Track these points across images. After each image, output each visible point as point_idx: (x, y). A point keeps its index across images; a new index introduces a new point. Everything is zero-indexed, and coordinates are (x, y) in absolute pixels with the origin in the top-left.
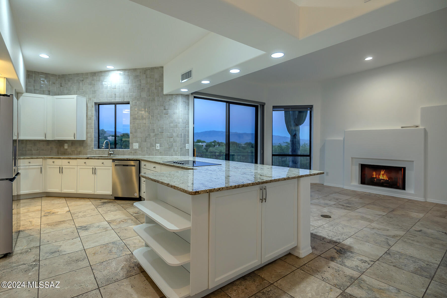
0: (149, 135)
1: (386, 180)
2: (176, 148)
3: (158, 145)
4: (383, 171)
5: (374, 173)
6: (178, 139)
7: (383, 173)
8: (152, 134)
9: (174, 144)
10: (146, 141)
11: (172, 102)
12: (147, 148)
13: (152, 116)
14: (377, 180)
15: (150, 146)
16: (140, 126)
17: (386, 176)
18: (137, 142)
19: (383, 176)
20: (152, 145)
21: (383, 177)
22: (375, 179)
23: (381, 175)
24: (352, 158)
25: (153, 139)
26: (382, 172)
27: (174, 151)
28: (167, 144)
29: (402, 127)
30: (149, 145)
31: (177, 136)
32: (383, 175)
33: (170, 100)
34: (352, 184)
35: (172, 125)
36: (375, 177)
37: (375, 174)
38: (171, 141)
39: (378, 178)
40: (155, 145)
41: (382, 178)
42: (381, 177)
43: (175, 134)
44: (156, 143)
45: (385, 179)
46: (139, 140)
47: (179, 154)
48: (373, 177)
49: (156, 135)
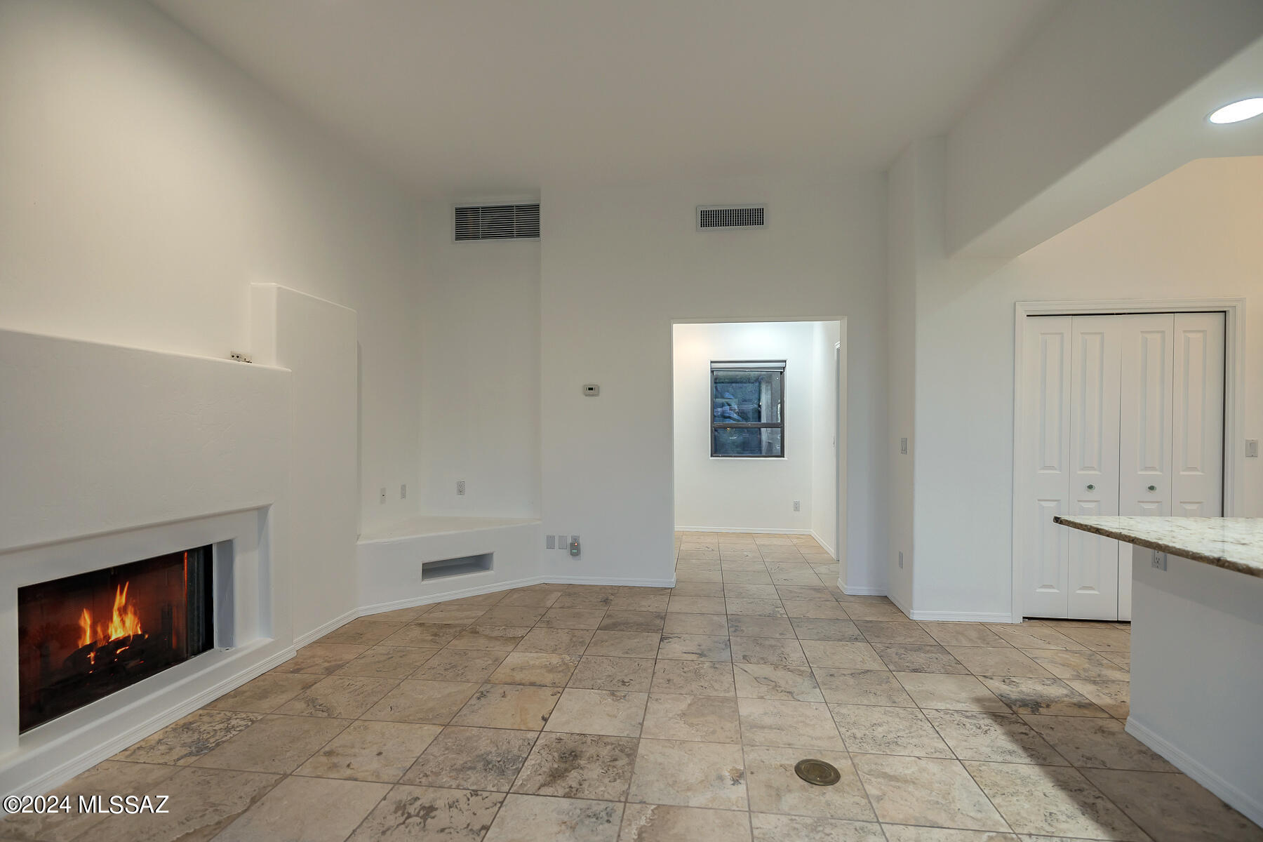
1: (136, 637)
4: (121, 593)
5: (86, 620)
7: (124, 599)
14: (99, 651)
17: (135, 615)
19: (122, 620)
21: (124, 624)
22: (92, 653)
23: (115, 616)
26: (120, 600)
32: (123, 611)
36: (88, 641)
37: (89, 622)
39: (103, 643)
41: (121, 633)
42: (116, 632)
45: (130, 636)
48: (81, 645)
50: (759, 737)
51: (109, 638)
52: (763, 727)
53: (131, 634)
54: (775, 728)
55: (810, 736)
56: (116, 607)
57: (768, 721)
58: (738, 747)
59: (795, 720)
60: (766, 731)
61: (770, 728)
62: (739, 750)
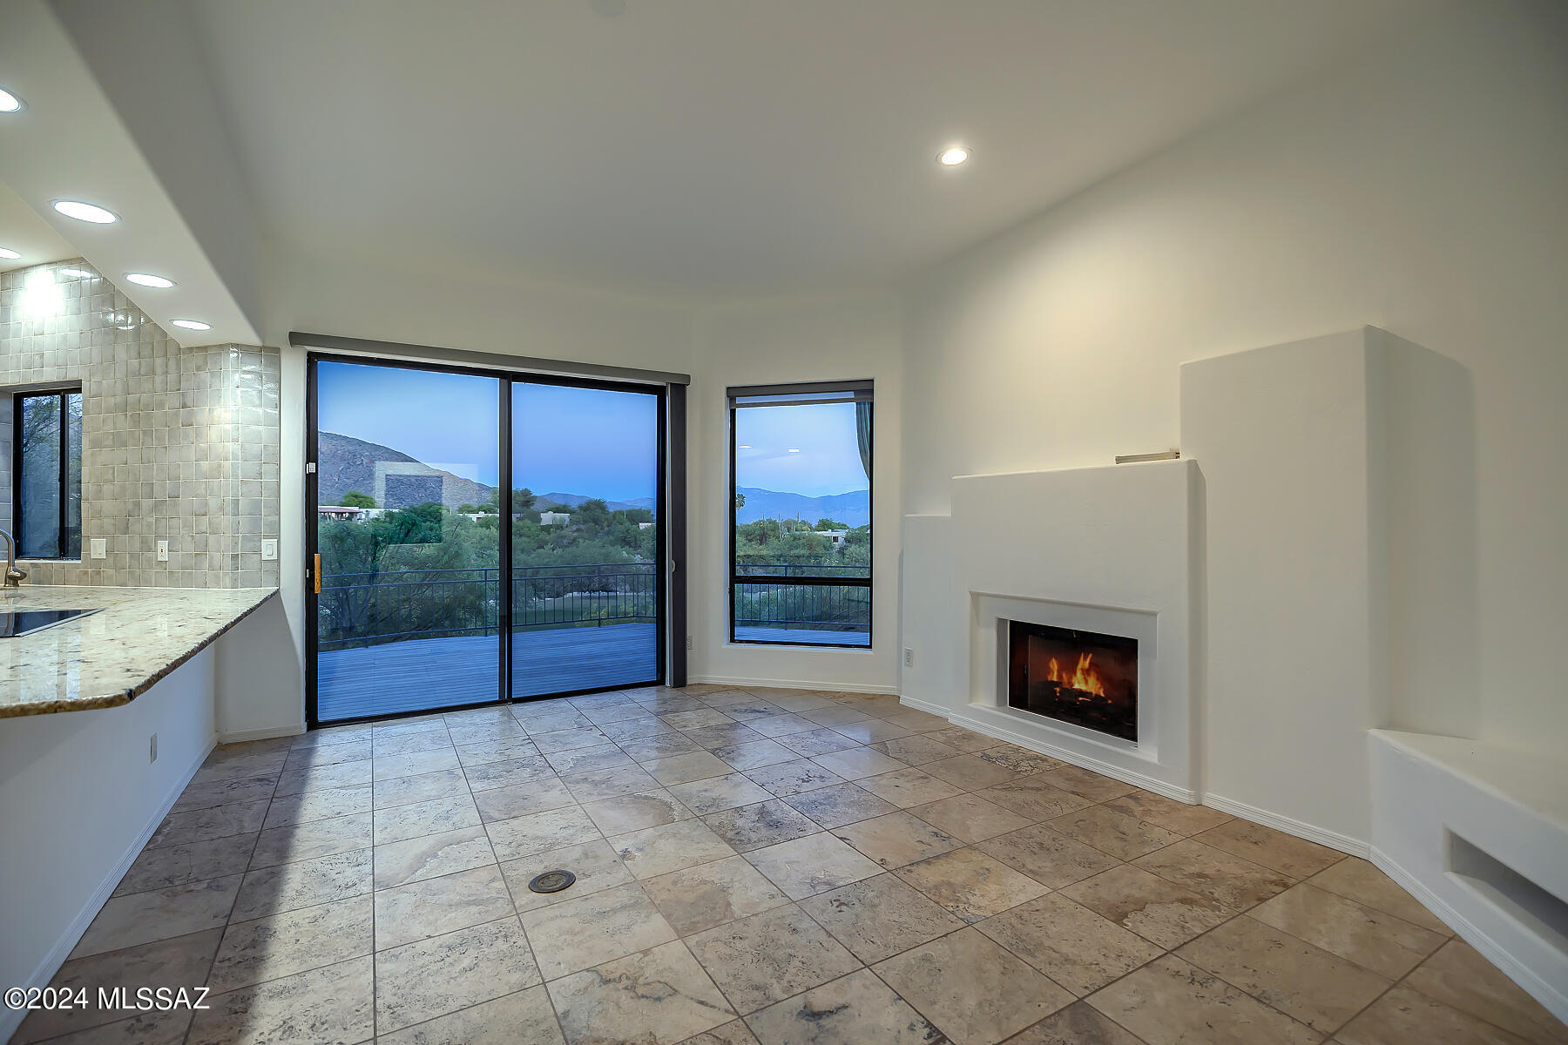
0: (137, 505)
1: (1098, 696)
2: (217, 556)
3: (163, 545)
4: (1085, 659)
5: (1054, 665)
6: (226, 521)
7: (1087, 664)
8: (146, 503)
9: (212, 539)
10: (126, 530)
11: (205, 375)
12: (132, 556)
13: (144, 432)
14: (1063, 691)
15: (141, 550)
16: (111, 471)
17: (1098, 679)
18: (101, 535)
19: (1085, 678)
20: (147, 546)
21: (1086, 682)
22: (1058, 689)
23: (1079, 673)
24: (975, 596)
25: (150, 520)
26: (1084, 663)
27: (211, 568)
28: (190, 538)
29: (1119, 460)
30: (137, 545)
31: (222, 509)
32: (1086, 672)
33: (198, 369)
34: (970, 705)
35: (205, 465)
36: (1055, 679)
37: (1056, 667)
38: (204, 529)
39: (1068, 687)
40: (156, 544)
41: (1083, 687)
42: (1079, 684)
43: (213, 503)
44: (159, 537)
45: (1091, 693)
46: (107, 522)
47: (228, 581)
48: (1049, 679)
49: (157, 506)
50: (623, 896)
51: (1073, 685)
52: (624, 907)
53: (1094, 692)
54: (608, 912)
55: (565, 917)
56: (1080, 666)
57: (621, 919)
58: (640, 878)
59: (587, 933)
60: (619, 905)
61: (615, 911)
62: (638, 875)
